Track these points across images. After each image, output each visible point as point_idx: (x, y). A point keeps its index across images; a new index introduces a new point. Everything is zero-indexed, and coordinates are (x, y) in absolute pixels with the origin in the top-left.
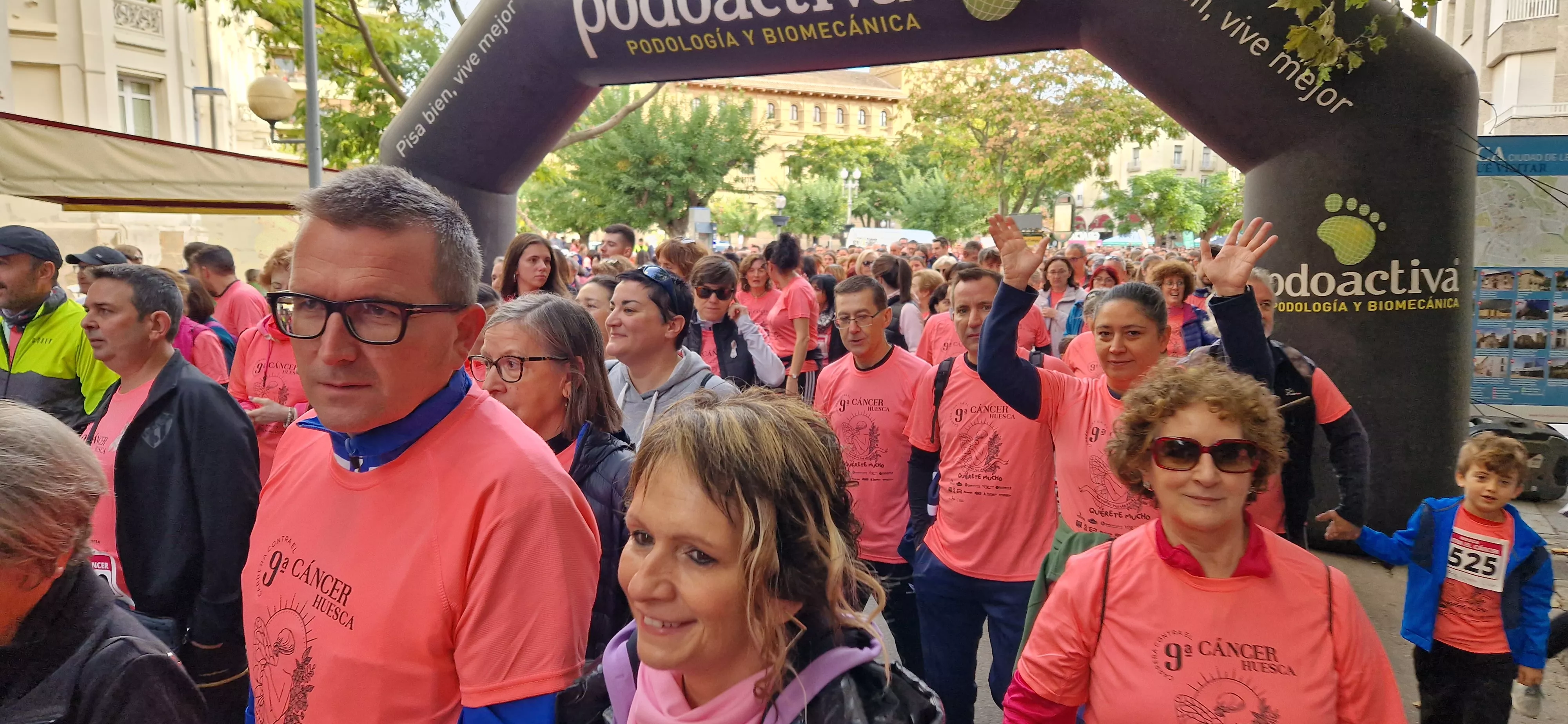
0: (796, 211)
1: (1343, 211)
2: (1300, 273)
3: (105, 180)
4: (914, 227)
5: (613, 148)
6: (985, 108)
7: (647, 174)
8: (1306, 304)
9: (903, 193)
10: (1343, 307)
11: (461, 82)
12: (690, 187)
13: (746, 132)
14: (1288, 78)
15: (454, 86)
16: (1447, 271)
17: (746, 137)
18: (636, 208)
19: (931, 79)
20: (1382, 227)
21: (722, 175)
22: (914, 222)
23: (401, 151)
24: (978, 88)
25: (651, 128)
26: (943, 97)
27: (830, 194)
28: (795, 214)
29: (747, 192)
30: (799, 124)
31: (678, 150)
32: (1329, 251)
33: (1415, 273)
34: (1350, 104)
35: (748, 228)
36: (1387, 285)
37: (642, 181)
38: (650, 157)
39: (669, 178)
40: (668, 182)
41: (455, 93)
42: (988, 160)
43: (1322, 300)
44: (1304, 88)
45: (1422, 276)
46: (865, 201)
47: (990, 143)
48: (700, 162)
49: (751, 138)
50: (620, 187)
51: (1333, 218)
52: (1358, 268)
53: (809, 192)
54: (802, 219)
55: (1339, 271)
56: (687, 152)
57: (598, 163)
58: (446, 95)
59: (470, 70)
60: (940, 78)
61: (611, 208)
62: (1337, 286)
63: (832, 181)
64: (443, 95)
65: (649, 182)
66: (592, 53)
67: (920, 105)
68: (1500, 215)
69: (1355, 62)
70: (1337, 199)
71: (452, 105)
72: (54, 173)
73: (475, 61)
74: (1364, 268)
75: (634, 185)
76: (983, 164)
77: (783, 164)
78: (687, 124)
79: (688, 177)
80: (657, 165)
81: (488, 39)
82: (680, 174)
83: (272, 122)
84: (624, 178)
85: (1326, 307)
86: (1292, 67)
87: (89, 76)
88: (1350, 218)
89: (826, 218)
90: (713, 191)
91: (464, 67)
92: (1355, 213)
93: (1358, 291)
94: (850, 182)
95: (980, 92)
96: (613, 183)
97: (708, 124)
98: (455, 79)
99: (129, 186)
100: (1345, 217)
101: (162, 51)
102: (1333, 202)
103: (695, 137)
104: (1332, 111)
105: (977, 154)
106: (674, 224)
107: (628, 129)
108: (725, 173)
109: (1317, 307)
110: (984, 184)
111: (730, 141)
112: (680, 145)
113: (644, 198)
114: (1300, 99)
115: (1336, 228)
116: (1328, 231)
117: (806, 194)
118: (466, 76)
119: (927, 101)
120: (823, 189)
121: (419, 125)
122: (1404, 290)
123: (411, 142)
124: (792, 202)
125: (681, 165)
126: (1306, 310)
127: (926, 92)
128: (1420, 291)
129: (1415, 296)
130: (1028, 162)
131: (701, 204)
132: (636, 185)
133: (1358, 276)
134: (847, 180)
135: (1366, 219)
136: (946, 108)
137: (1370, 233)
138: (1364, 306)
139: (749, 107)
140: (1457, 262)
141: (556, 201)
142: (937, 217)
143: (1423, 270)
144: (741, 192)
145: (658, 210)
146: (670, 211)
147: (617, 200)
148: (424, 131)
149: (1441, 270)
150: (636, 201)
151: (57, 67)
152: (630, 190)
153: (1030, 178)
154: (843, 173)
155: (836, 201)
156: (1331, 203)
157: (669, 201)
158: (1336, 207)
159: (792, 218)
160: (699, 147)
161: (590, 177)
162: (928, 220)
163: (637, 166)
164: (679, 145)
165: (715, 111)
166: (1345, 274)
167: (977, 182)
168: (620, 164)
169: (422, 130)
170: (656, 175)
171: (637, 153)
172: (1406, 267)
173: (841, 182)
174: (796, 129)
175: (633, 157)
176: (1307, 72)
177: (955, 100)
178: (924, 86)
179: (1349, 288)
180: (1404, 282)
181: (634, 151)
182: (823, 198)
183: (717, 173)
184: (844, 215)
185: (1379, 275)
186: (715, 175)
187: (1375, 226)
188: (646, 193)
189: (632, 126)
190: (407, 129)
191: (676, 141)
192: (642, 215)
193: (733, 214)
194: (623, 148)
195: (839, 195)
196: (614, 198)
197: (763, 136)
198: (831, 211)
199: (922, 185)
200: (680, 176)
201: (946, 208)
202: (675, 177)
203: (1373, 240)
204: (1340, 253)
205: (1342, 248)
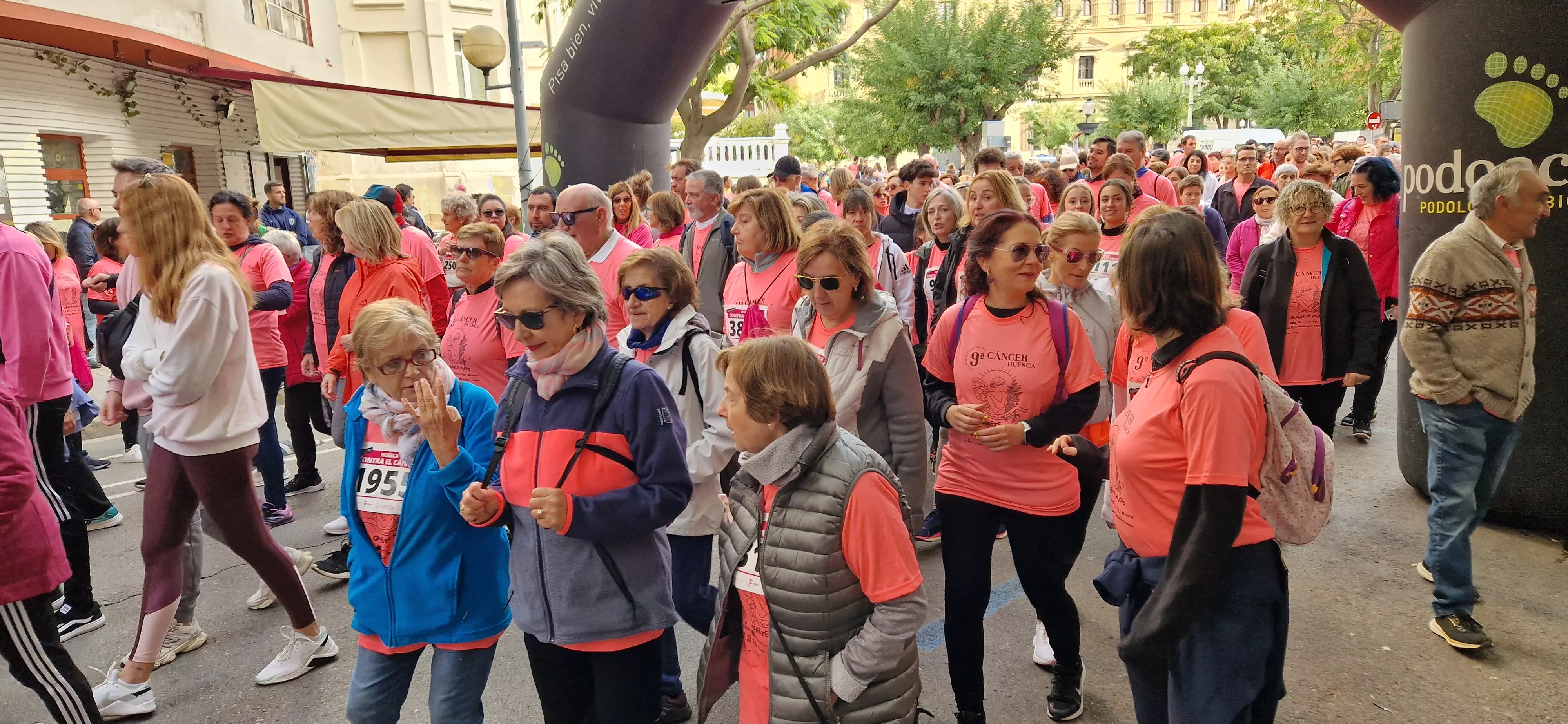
0: (1128, 115)
1: (1509, 76)
2: (1452, 162)
3: (376, 133)
4: (1271, 126)
5: (902, 65)
7: (940, 89)
8: (1459, 202)
9: (1258, 86)
11: (592, 17)
12: (984, 100)
13: (1048, 34)
15: (588, 21)
17: (1049, 39)
18: (929, 127)
21: (1021, 84)
22: (1271, 120)
23: (551, 88)
25: (943, 40)
27: (1168, 94)
28: (1126, 120)
29: (1049, 100)
30: (1120, 20)
31: (967, 61)
32: (1489, 130)
37: (932, 97)
38: (940, 71)
39: (960, 92)
40: (959, 97)
41: (590, 25)
42: (1355, 39)
46: (1211, 99)
48: (993, 72)
49: (1053, 40)
50: (911, 105)
51: (1495, 86)
52: (1530, 150)
53: (1144, 93)
54: (1136, 125)
55: (1502, 156)
56: (980, 62)
57: (889, 82)
58: (582, 28)
61: (904, 127)
63: (1172, 79)
64: (579, 30)
65: (939, 98)
70: (1500, 58)
71: (590, 39)
72: (337, 130)
74: (1536, 151)
75: (925, 103)
76: (1345, 44)
77: (1125, 64)
78: (980, 31)
79: (979, 88)
80: (947, 78)
82: (971, 86)
83: (486, 70)
84: (913, 95)
87: (431, 40)
88: (1518, 84)
89: (1164, 121)
90: (1011, 102)
92: (1525, 77)
94: (1193, 78)
96: (904, 102)
97: (1004, 28)
98: (589, 11)
99: (395, 137)
100: (1511, 83)
101: (490, 11)
102: (1495, 64)
103: (988, 45)
106: (967, 140)
107: (916, 43)
108: (1025, 82)
110: (1350, 68)
111: (1029, 46)
112: (969, 55)
113: (937, 115)
115: (1501, 99)
116: (1489, 104)
117: (1141, 97)
118: (597, 7)
120: (1162, 88)
121: (564, 62)
123: (558, 80)
124: (1123, 107)
125: (971, 77)
126: (1459, 211)
131: (997, 117)
133: (1528, 163)
134: (1190, 75)
135: (1541, 83)
137: (1546, 104)
142: (1300, 111)
144: (1044, 100)
145: (949, 126)
146: (963, 126)
147: (909, 121)
148: (567, 66)
150: (929, 119)
151: (406, 34)
152: (920, 108)
154: (1184, 69)
155: (1177, 101)
156: (1493, 66)
157: (963, 116)
158: (1500, 70)
159: (1123, 124)
160: (991, 57)
161: (885, 97)
162: (1288, 117)
163: (927, 82)
168: (910, 82)
170: (944, 90)
171: (926, 68)
173: (1182, 81)
174: (1116, 24)
175: (922, 73)
181: (923, 67)
182: (1162, 99)
184: (1185, 117)
185: (1560, 159)
186: (1013, 85)
187: (1553, 92)
188: (939, 109)
189: (922, 40)
191: (968, 52)
192: (932, 133)
193: (1062, 124)
194: (911, 65)
195: (1180, 94)
196: (906, 118)
197: (1066, 36)
198: (1172, 113)
199: (1283, 76)
200: (971, 89)
201: (1313, 100)
202: (966, 90)
203: (1550, 112)
204: (1504, 132)
205: (1506, 125)
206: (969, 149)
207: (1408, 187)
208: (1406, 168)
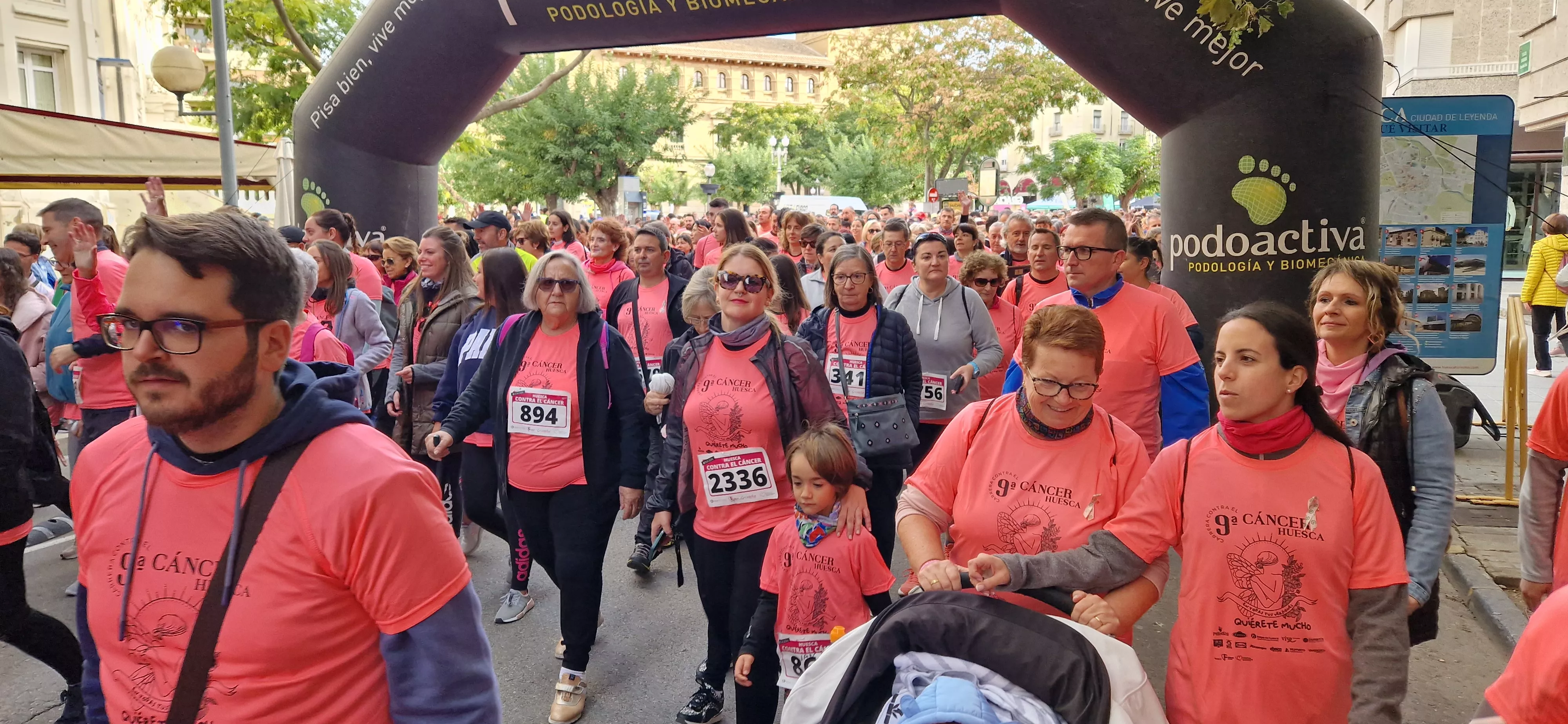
0: (726, 179)
1: (1256, 173)
2: (1215, 233)
4: (843, 194)
5: (539, 118)
6: (910, 75)
7: (575, 143)
8: (1221, 264)
9: (831, 160)
10: (1257, 266)
11: (376, 50)
12: (619, 157)
13: (674, 100)
14: (1202, 43)
15: (370, 55)
16: (1354, 229)
17: (674, 105)
18: (564, 178)
19: (856, 46)
20: (1293, 187)
21: (650, 144)
22: (844, 189)
23: (315, 122)
24: (903, 55)
25: (578, 96)
26: (869, 65)
27: (759, 162)
28: (725, 182)
29: (676, 161)
30: (728, 92)
31: (605, 119)
32: (1244, 212)
33: (1324, 232)
34: (1261, 68)
35: (678, 197)
36: (1297, 244)
37: (569, 150)
38: (577, 126)
39: (597, 147)
40: (596, 152)
41: (370, 62)
42: (914, 127)
43: (1237, 260)
44: (1217, 52)
45: (1330, 235)
46: (794, 168)
47: (916, 109)
48: (628, 131)
49: (679, 106)
50: (547, 157)
51: (1246, 179)
52: (1272, 228)
53: (738, 160)
54: (733, 187)
55: (1252, 231)
56: (615, 121)
57: (524, 133)
58: (361, 64)
59: (386, 38)
60: (866, 46)
61: (538, 178)
62: (1250, 246)
63: (761, 148)
64: (357, 64)
65: (576, 151)
66: (512, 21)
67: (846, 72)
68: (1403, 175)
69: (1265, 26)
70: (1249, 160)
71: (367, 75)
73: (391, 29)
74: (1276, 228)
75: (560, 156)
77: (712, 132)
78: (613, 92)
79: (616, 145)
80: (584, 134)
81: (404, 7)
84: (551, 147)
85: (1241, 267)
86: (1205, 31)
88: (1262, 179)
89: (756, 186)
90: (642, 160)
91: (379, 35)
92: (1267, 175)
93: (1271, 251)
94: (779, 149)
95: (905, 59)
96: (540, 154)
97: (636, 92)
98: (370, 47)
100: (1257, 179)
101: (63, 21)
102: (1246, 164)
103: (622, 105)
104: (1244, 74)
105: (904, 120)
106: (603, 194)
107: (554, 98)
108: (654, 142)
109: (1232, 267)
110: (911, 150)
111: (658, 110)
113: (572, 168)
114: (1214, 62)
115: (1249, 189)
116: (1242, 192)
117: (736, 162)
118: (381, 44)
119: (852, 68)
120: (752, 156)
121: (334, 95)
122: (1314, 249)
123: (326, 113)
124: (721, 170)
125: (609, 134)
126: (1222, 270)
127: (852, 59)
128: (1329, 250)
129: (1324, 254)
130: (953, 127)
131: (630, 173)
132: (564, 155)
133: (1270, 236)
134: (776, 147)
135: (1278, 180)
136: (872, 74)
137: (1281, 194)
138: (1277, 266)
139: (676, 75)
140: (1363, 221)
141: (482, 172)
142: (865, 183)
143: (1331, 229)
144: (670, 160)
145: (587, 180)
146: (599, 180)
147: (544, 171)
148: (339, 101)
149: (1349, 229)
150: (564, 171)
152: (557, 160)
153: (956, 144)
154: (772, 141)
155: (766, 169)
157: (598, 170)
158: (1249, 169)
159: (722, 186)
160: (626, 116)
161: (517, 147)
162: (857, 187)
163: (564, 135)
164: (607, 114)
165: (642, 79)
166: (1258, 235)
167: (904, 148)
168: (547, 134)
169: (336, 100)
170: (583, 144)
171: (564, 123)
172: (1315, 226)
173: (770, 150)
174: (724, 96)
175: (560, 126)
176: (1219, 36)
177: (881, 68)
178: (849, 53)
179: (1262, 248)
180: (1314, 240)
181: (561, 120)
182: (753, 165)
183: (645, 142)
184: (774, 183)
185: (1292, 234)
186: (643, 144)
187: (1286, 187)
188: (574, 163)
189: (558, 95)
190: (322, 99)
191: (604, 110)
192: (570, 186)
193: (663, 182)
194: (549, 117)
195: (769, 162)
196: (542, 168)
197: (690, 104)
198: (761, 179)
199: (850, 152)
200: (607, 145)
201: (874, 174)
202: (603, 146)
203: (1284, 200)
204: (1253, 213)
205: (1255, 208)
206: (604, 202)
207: (1176, 251)
208: (1173, 238)
